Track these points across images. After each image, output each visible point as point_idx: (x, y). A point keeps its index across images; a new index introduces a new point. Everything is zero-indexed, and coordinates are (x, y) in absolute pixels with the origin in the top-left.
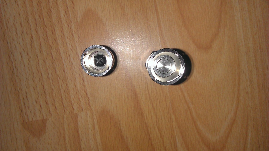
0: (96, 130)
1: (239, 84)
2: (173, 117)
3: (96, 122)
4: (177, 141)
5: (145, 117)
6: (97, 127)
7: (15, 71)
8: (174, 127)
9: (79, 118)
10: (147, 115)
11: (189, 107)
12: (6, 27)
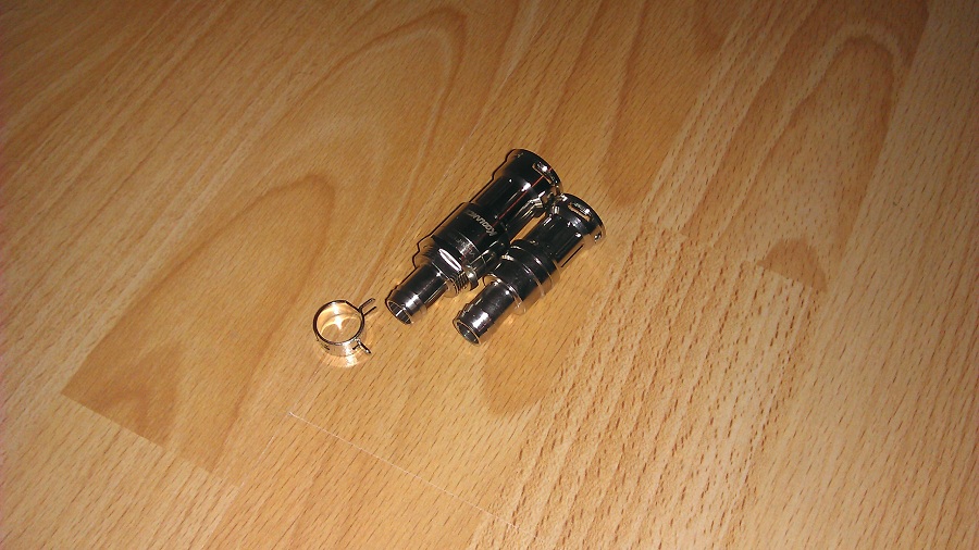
0: (662, 180)
1: (315, 87)
2: (485, 110)
3: (651, 196)
4: (511, 70)
5: (541, 141)
6: (656, 185)
8: (497, 94)
9: (682, 222)
10: (533, 142)
11: (442, 108)
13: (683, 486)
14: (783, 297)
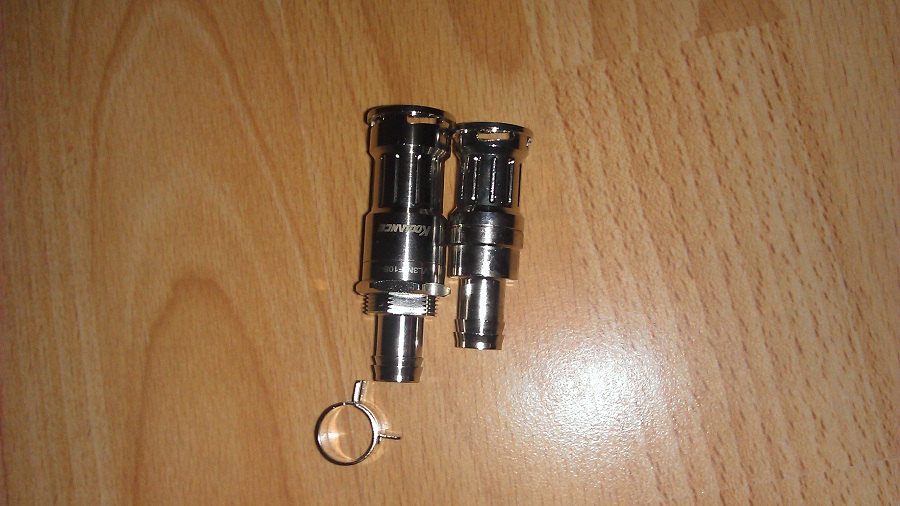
3: (534, 38)
5: (376, 59)
7: (814, 188)
9: (588, 45)
10: (369, 66)
12: (855, 338)
13: (792, 337)
14: (747, 56)
